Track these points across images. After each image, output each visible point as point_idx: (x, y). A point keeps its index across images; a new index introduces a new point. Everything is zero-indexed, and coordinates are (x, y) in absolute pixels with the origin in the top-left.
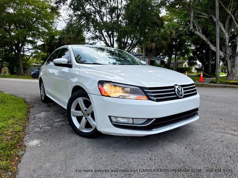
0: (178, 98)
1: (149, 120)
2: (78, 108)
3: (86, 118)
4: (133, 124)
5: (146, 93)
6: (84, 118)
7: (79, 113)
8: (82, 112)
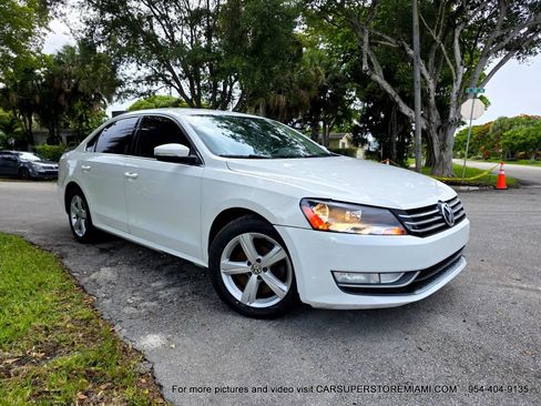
0: (447, 227)
1: (408, 274)
2: (238, 255)
3: (259, 278)
4: (380, 284)
5: (401, 221)
6: (254, 277)
7: (242, 267)
8: (249, 264)
